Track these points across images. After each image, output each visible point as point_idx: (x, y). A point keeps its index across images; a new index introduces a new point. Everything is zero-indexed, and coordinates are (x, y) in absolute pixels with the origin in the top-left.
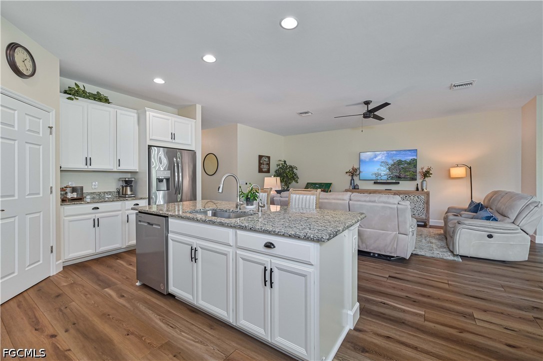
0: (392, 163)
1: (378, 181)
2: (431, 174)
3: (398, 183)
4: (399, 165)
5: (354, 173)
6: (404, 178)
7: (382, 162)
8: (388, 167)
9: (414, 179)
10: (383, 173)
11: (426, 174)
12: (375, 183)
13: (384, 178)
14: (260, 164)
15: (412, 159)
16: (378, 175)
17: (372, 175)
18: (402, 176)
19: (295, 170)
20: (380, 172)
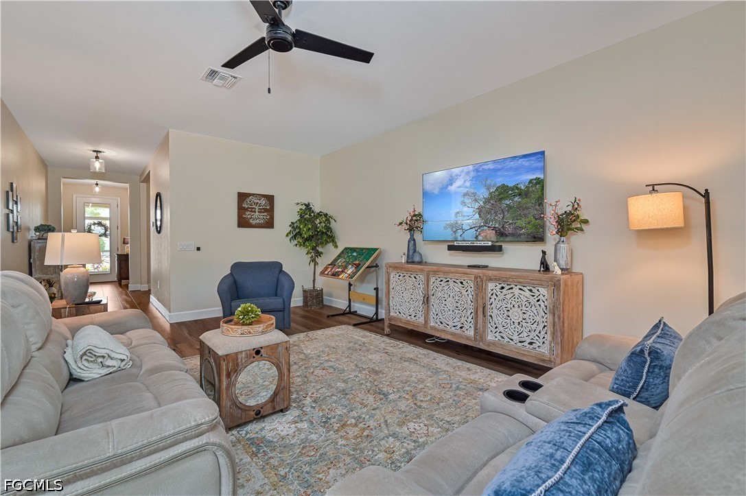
0: (487, 195)
1: (455, 244)
2: (586, 222)
3: (500, 249)
4: (501, 200)
5: (414, 224)
6: (513, 235)
7: (465, 195)
8: (477, 205)
9: (538, 238)
10: (467, 223)
11: (569, 223)
12: (451, 248)
13: (468, 238)
14: (241, 210)
15: (531, 181)
16: (455, 227)
17: (445, 228)
18: (510, 229)
19: (332, 221)
20: (460, 220)
